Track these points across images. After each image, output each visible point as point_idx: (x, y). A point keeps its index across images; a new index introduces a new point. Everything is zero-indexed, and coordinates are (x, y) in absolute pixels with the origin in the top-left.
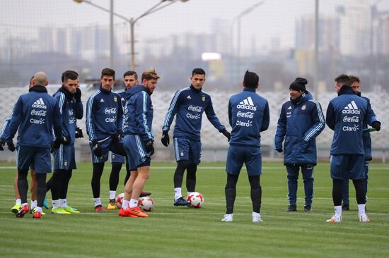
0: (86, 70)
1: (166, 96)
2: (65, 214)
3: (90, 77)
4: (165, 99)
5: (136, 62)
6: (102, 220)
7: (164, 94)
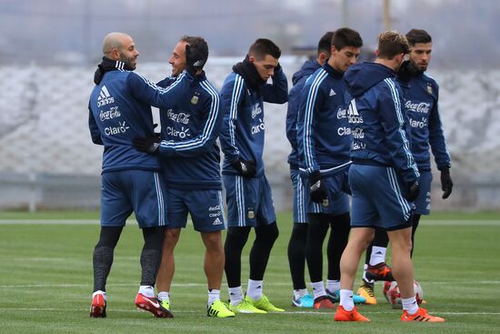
0: (293, 29)
1: (452, 81)
2: (255, 314)
3: (300, 43)
4: (450, 86)
5: (393, 13)
6: (328, 326)
7: (448, 77)
